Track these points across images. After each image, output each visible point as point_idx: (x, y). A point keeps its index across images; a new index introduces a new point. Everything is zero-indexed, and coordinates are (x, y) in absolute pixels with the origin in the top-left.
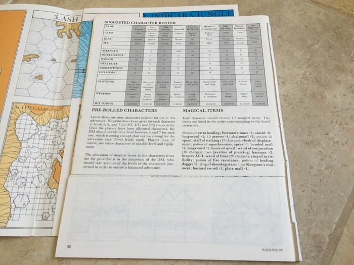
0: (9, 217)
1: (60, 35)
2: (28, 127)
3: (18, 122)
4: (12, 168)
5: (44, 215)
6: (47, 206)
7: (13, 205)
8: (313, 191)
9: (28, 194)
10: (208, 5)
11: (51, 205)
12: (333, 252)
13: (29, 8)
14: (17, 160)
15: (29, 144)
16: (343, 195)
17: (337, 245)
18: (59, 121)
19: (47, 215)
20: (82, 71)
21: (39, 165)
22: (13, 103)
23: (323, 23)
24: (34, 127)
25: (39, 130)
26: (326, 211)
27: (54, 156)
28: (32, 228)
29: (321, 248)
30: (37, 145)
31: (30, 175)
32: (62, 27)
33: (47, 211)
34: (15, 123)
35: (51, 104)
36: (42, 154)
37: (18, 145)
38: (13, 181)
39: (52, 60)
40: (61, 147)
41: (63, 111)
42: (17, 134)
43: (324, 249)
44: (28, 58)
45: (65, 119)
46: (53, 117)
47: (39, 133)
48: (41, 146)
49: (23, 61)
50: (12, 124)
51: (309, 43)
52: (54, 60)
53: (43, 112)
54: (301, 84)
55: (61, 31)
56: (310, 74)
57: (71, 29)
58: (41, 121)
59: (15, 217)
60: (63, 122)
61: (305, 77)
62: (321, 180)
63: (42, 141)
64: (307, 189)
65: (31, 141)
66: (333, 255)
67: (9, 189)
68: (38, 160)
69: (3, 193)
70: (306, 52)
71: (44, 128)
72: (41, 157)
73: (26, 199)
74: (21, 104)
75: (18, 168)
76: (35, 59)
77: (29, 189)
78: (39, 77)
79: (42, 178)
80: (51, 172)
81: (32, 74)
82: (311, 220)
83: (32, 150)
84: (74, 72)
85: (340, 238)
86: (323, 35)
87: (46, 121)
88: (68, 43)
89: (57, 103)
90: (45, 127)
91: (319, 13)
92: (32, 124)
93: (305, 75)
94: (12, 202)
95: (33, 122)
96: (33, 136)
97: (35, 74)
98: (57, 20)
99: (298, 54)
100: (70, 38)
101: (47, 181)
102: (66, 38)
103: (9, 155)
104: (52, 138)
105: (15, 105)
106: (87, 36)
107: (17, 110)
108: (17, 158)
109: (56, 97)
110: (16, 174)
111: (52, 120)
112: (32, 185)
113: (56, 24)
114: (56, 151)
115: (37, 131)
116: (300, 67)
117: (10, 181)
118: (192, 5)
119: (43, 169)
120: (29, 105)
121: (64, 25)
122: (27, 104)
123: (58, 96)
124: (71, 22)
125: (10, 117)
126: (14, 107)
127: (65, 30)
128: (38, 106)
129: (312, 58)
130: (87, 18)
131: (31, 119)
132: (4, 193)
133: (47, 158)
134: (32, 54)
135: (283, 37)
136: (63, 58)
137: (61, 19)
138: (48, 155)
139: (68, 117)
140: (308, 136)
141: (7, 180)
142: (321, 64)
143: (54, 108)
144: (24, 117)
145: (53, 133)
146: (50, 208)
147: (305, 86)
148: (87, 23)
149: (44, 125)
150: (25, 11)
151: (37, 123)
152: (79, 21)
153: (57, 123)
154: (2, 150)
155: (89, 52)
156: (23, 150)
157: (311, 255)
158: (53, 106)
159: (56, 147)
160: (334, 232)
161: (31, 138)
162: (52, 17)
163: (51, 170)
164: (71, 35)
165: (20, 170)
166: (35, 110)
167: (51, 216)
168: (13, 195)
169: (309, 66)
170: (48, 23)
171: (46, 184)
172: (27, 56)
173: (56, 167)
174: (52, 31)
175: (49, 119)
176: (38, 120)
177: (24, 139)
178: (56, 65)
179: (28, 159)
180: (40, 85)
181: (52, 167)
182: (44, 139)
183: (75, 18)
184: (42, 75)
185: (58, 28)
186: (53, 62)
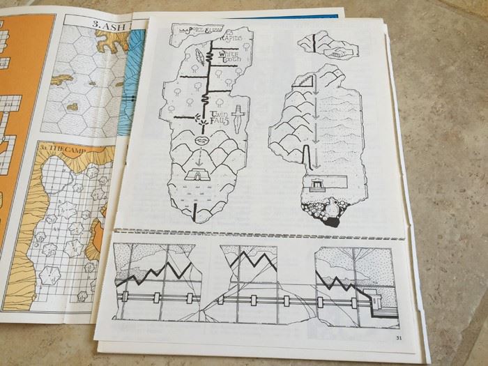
0: (34, 298)
1: (100, 48)
2: (58, 174)
3: (45, 167)
4: (37, 231)
5: (81, 295)
6: (84, 283)
7: (39, 281)
8: (442, 269)
9: (59, 266)
10: (302, 8)
11: (90, 281)
12: (467, 354)
13: (59, 11)
14: (44, 220)
15: (59, 199)
16: (483, 276)
17: (474, 344)
18: (100, 166)
19: (85, 295)
20: (131, 99)
21: (73, 227)
22: (39, 142)
23: (461, 35)
24: (66, 175)
25: (73, 180)
26: (460, 297)
27: (94, 215)
28: (64, 313)
29: (451, 348)
30: (70, 200)
31: (61, 240)
32: (103, 38)
33: (84, 290)
34: (41, 169)
35: (90, 144)
36: (77, 212)
37: (45, 199)
38: (38, 248)
39: (90, 84)
40: (103, 202)
41: (105, 154)
42: (44, 184)
43: (455, 349)
44: (58, 81)
45: (108, 165)
46: (92, 161)
47: (73, 184)
48: (76, 201)
49: (51, 84)
50: (37, 170)
51: (443, 63)
52: (93, 83)
53: (78, 154)
54: (429, 120)
55: (103, 43)
56: (443, 107)
57: (116, 41)
58: (76, 168)
59: (42, 298)
60: (105, 168)
61: (434, 110)
62: (453, 255)
63: (77, 195)
64: (433, 267)
65: (62, 194)
66: (468, 358)
67: (34, 259)
68: (72, 220)
69: (26, 265)
70: (437, 76)
71: (80, 177)
73: (56, 274)
74: (48, 144)
75: (45, 231)
76: (68, 82)
77: (61, 260)
78: (74, 107)
79: (77, 245)
80: (90, 236)
81: (64, 102)
82: (439, 309)
83: (64, 207)
84: (120, 99)
85: (478, 335)
86: (461, 52)
87: (83, 168)
88: (111, 60)
89: (96, 143)
90: (82, 175)
91: (456, 22)
92: (64, 171)
93: (436, 108)
94: (38, 277)
95: (66, 168)
96: (66, 187)
97: (67, 103)
98: (97, 28)
99: (427, 78)
100: (115, 53)
101: (84, 248)
102: (109, 53)
103: (33, 213)
104: (91, 190)
105: (40, 146)
106: (138, 50)
107: (44, 152)
108: (45, 217)
109: (96, 134)
110: (42, 239)
111: (90, 166)
112: (65, 254)
113: (96, 34)
114: (95, 208)
115: (70, 181)
116: (428, 97)
117: (34, 248)
118: (281, 8)
119: (79, 232)
120: (59, 145)
121: (106, 36)
122: (57, 143)
123: (98, 131)
124: (116, 31)
125: (35, 160)
126: (40, 147)
127: (108, 42)
128: (72, 147)
129: (446, 85)
130: (137, 26)
131: (63, 163)
133: (84, 217)
134: (63, 75)
135: (406, 54)
136: (105, 80)
137: (102, 27)
138: (85, 213)
139: (112, 161)
140: (438, 193)
141: (31, 248)
142: (458, 94)
143: (94, 149)
144: (54, 160)
145: (92, 183)
146: (89, 285)
147: (435, 124)
148: (138, 33)
149: (81, 173)
150: (54, 16)
151: (71, 170)
152: (127, 29)
153: (98, 169)
154: (24, 206)
155: (140, 72)
156: (52, 206)
157: (438, 358)
158: (92, 147)
159: (96, 202)
160: (469, 327)
161: (62, 190)
162: (90, 23)
163: (90, 234)
164: (116, 48)
165: (48, 233)
166: (68, 151)
167: (90, 297)
168: (39, 268)
169: (441, 96)
170: (85, 32)
171: (83, 253)
172: (57, 77)
173: (96, 230)
174: (90, 44)
175: (86, 164)
176: (72, 165)
177: (53, 192)
178: (95, 90)
179: (59, 218)
180: (73, 117)
181: (91, 230)
182: (81, 192)
183: (122, 26)
184: (77, 104)
185: (98, 39)
186: (92, 86)
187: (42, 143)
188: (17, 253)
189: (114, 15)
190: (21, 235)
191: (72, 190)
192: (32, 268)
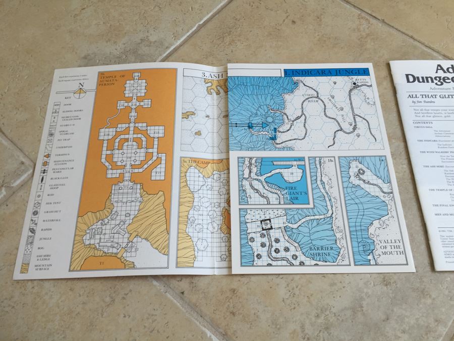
0: (195, 258)
1: (209, 92)
2: (197, 179)
3: (188, 174)
4: (190, 216)
5: (222, 257)
6: (223, 249)
7: (196, 248)
9: (206, 239)
11: (227, 248)
13: (179, 66)
14: (193, 209)
15: (199, 195)
18: (221, 173)
19: (225, 257)
20: (235, 125)
21: (210, 214)
22: (181, 157)
24: (201, 179)
25: (206, 182)
27: (222, 205)
28: (214, 268)
30: (206, 196)
31: (205, 222)
32: (209, 84)
33: (224, 253)
34: (186, 175)
35: (212, 158)
36: (211, 204)
37: (191, 195)
38: (192, 227)
40: (227, 197)
41: (223, 164)
42: (189, 186)
44: (187, 115)
45: (226, 172)
46: (215, 169)
47: (206, 185)
48: (209, 196)
49: (182, 118)
50: (183, 177)
52: (208, 116)
53: (206, 165)
55: (210, 88)
57: (218, 86)
58: (206, 175)
59: (199, 258)
60: (224, 174)
63: (209, 192)
65: (201, 192)
67: (191, 234)
68: (209, 209)
71: (210, 180)
72: (211, 206)
73: (205, 243)
74: (187, 159)
75: (195, 216)
76: (193, 116)
77: (206, 234)
78: (198, 133)
79: (215, 225)
81: (192, 130)
83: (203, 200)
87: (210, 174)
88: (217, 100)
89: (216, 157)
90: (210, 179)
92: (199, 176)
94: (195, 245)
95: (200, 174)
96: (202, 187)
97: (194, 130)
98: (205, 77)
100: (219, 94)
101: (220, 227)
102: (215, 94)
103: (185, 204)
104: (217, 189)
105: (183, 160)
106: (234, 91)
107: (185, 164)
108: (193, 207)
109: (215, 151)
110: (194, 221)
111: (215, 172)
112: (208, 231)
113: (205, 81)
114: (223, 201)
115: (204, 183)
117: (190, 227)
119: (215, 216)
120: (193, 160)
121: (211, 82)
122: (192, 158)
123: (216, 150)
124: (217, 79)
125: (181, 170)
127: (213, 87)
128: (202, 160)
130: (232, 73)
131: (198, 172)
132: (187, 238)
133: (216, 206)
134: (189, 112)
136: (215, 114)
137: (208, 76)
138: (216, 204)
139: (228, 169)
141: (188, 227)
143: (215, 162)
144: (192, 170)
145: (218, 184)
146: (227, 250)
148: (233, 78)
149: (209, 177)
151: (204, 176)
152: (225, 77)
153: (220, 175)
154: (179, 200)
156: (196, 200)
158: (213, 160)
159: (223, 197)
161: (200, 189)
162: (200, 74)
163: (222, 218)
164: (219, 91)
166: (199, 163)
168: (195, 240)
170: (198, 81)
171: (219, 230)
172: (185, 113)
173: (225, 215)
174: (202, 89)
175: (212, 171)
176: (203, 172)
177: (195, 190)
178: (210, 121)
179: (201, 208)
180: (199, 140)
181: (222, 215)
182: (211, 190)
183: (220, 75)
184: (200, 131)
185: (207, 85)
186: (207, 118)
187: (183, 158)
188: (180, 231)
189: (215, 67)
190: (180, 219)
191: (206, 189)
192: (191, 240)
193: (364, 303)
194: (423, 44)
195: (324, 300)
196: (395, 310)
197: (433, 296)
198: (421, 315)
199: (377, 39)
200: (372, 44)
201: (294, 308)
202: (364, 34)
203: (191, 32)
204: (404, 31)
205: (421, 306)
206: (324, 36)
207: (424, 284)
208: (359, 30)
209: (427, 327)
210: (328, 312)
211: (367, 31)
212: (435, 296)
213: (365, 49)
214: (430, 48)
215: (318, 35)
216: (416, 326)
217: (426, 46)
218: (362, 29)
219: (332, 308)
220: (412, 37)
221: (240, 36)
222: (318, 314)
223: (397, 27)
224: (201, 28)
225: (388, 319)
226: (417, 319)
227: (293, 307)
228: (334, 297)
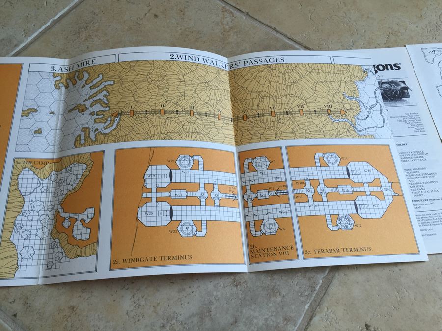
0: (17, 268)
1: (57, 86)
2: (30, 181)
3: (20, 177)
4: (17, 222)
5: (49, 265)
6: (50, 256)
7: (20, 257)
9: (33, 246)
11: (54, 254)
13: (26, 61)
14: (21, 214)
15: (31, 198)
18: (59, 172)
19: (51, 264)
21: (42, 218)
22: (14, 159)
24: (36, 181)
25: (40, 184)
27: (56, 208)
28: (38, 278)
30: (39, 199)
31: (34, 228)
32: (59, 78)
33: (51, 260)
34: (17, 178)
36: (44, 207)
37: (21, 199)
38: (18, 234)
39: (50, 113)
40: (61, 198)
41: (62, 163)
42: (20, 189)
44: (26, 113)
45: (64, 171)
46: (53, 169)
47: (41, 187)
48: (43, 199)
49: (22, 116)
50: (15, 179)
52: (52, 113)
53: (43, 166)
55: (58, 82)
57: (68, 79)
58: (42, 176)
59: (23, 268)
60: (62, 173)
63: (44, 195)
65: (32, 195)
67: (15, 242)
68: (41, 213)
69: (10, 246)
71: (46, 181)
72: (43, 210)
73: (31, 251)
74: (22, 160)
75: (22, 222)
76: (34, 113)
77: (34, 241)
78: (39, 132)
79: (46, 230)
80: (53, 223)
81: (31, 129)
83: (35, 204)
87: (47, 174)
88: (65, 94)
89: (56, 156)
92: (33, 178)
94: (19, 254)
95: (35, 176)
96: (36, 190)
97: (34, 129)
98: (54, 71)
100: (67, 88)
101: (50, 232)
102: (63, 89)
103: (13, 209)
104: (53, 190)
105: (16, 161)
107: (19, 166)
108: (21, 212)
109: (56, 150)
110: (20, 228)
111: (53, 173)
112: (37, 238)
113: (53, 76)
114: (57, 203)
115: (39, 185)
117: (15, 234)
119: (47, 220)
120: (29, 160)
121: (61, 76)
122: (28, 159)
123: (57, 148)
124: (68, 72)
125: (12, 172)
126: (16, 163)
127: (62, 81)
128: (39, 160)
131: (33, 173)
133: (49, 210)
134: (30, 109)
136: (61, 109)
137: (57, 70)
138: (50, 207)
139: (66, 167)
141: (13, 234)
143: (54, 161)
144: (26, 171)
145: (54, 185)
146: (54, 257)
149: (46, 179)
150: (21, 65)
152: (75, 69)
153: (57, 174)
154: (7, 205)
156: (26, 204)
158: (53, 159)
159: (57, 199)
161: (33, 192)
162: (49, 69)
163: (54, 221)
164: (68, 84)
165: (24, 223)
166: (36, 164)
167: (55, 265)
168: (19, 248)
170: (45, 75)
171: (49, 235)
172: (25, 111)
173: (57, 218)
174: (49, 84)
175: (49, 171)
176: (39, 174)
177: (27, 194)
178: (54, 118)
179: (32, 212)
180: (39, 139)
181: (54, 219)
182: (46, 192)
183: (71, 67)
184: (41, 129)
185: (55, 79)
186: (52, 115)
187: (17, 160)
188: (3, 239)
189: (67, 60)
190: (6, 226)
191: (40, 191)
192: (15, 248)
193: (213, 307)
194: (285, 36)
195: (170, 309)
196: (244, 311)
197: (283, 293)
198: (270, 314)
199: (240, 32)
200: (235, 37)
201: (139, 320)
202: (227, 27)
203: (43, 28)
204: (267, 23)
205: (270, 305)
206: (187, 30)
207: (274, 281)
208: (222, 24)
209: (276, 327)
210: (174, 321)
211: (231, 25)
212: (285, 294)
213: (228, 43)
214: (292, 40)
215: (181, 29)
216: (264, 326)
217: (289, 38)
218: (225, 22)
219: (179, 315)
220: (274, 29)
221: (97, 31)
222: (164, 324)
223: (260, 20)
224: (56, 23)
225: (236, 322)
226: (266, 320)
227: (137, 319)
228: (182, 304)
